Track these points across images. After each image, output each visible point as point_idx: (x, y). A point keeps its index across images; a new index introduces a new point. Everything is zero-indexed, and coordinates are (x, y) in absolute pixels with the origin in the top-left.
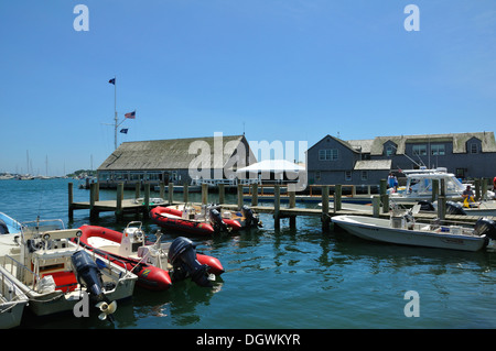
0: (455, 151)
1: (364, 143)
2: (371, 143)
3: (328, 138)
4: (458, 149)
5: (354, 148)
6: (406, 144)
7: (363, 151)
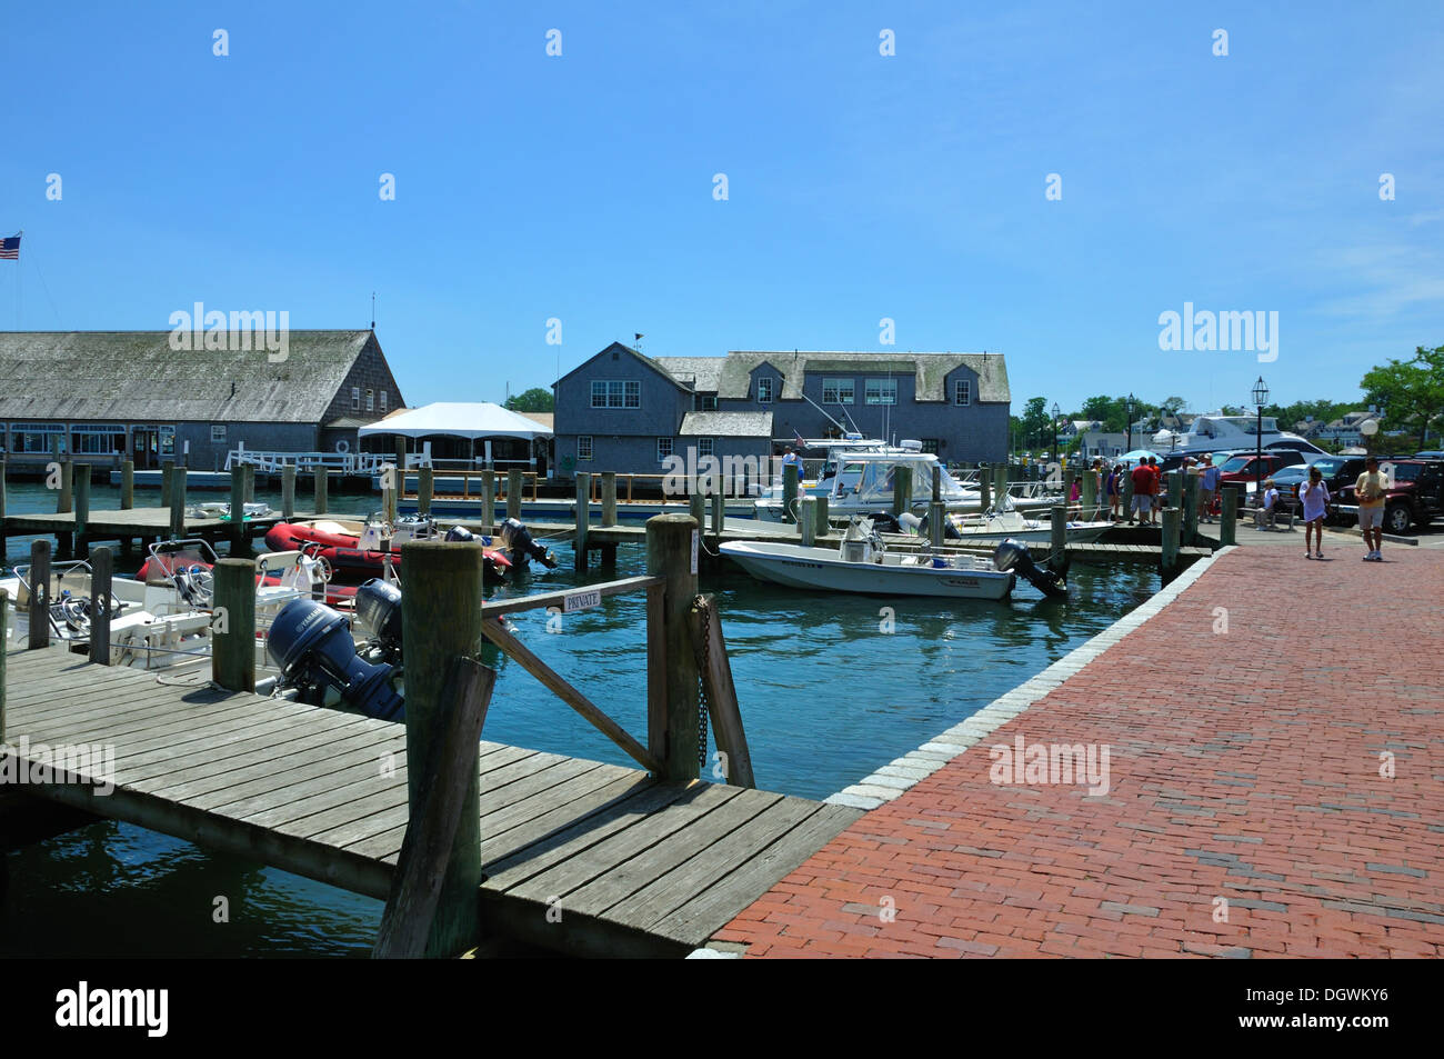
0: (919, 396)
1: (700, 365)
2: (718, 366)
3: (616, 352)
4: (930, 391)
5: (678, 378)
6: (807, 373)
7: (698, 387)
